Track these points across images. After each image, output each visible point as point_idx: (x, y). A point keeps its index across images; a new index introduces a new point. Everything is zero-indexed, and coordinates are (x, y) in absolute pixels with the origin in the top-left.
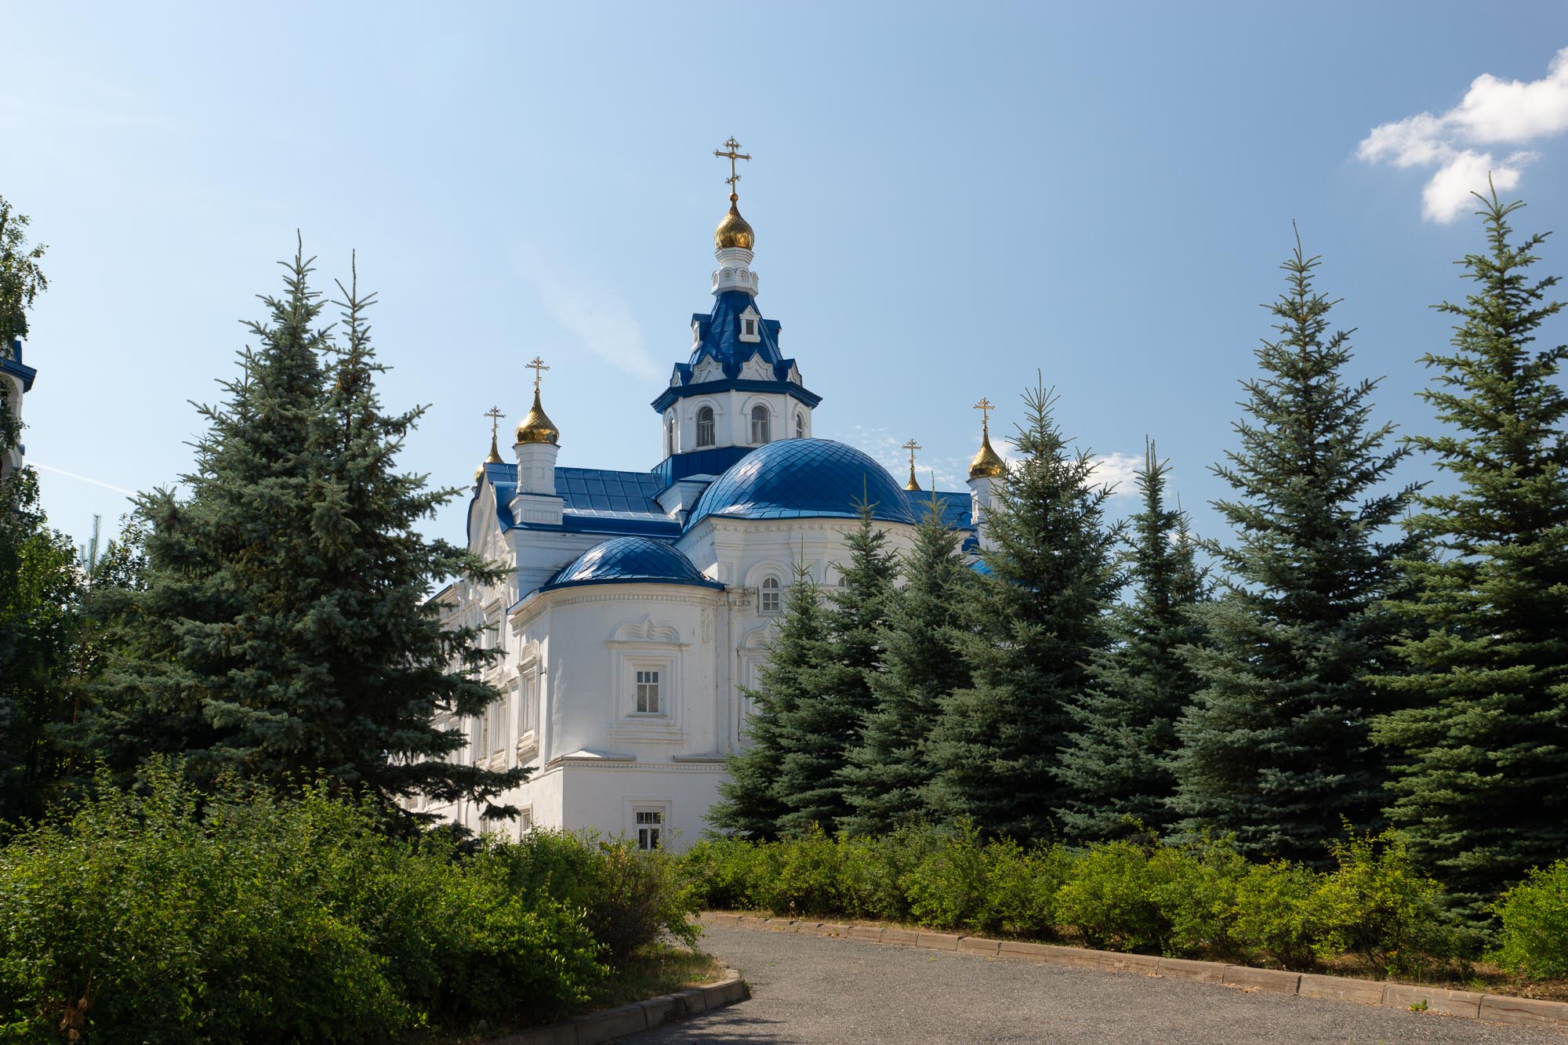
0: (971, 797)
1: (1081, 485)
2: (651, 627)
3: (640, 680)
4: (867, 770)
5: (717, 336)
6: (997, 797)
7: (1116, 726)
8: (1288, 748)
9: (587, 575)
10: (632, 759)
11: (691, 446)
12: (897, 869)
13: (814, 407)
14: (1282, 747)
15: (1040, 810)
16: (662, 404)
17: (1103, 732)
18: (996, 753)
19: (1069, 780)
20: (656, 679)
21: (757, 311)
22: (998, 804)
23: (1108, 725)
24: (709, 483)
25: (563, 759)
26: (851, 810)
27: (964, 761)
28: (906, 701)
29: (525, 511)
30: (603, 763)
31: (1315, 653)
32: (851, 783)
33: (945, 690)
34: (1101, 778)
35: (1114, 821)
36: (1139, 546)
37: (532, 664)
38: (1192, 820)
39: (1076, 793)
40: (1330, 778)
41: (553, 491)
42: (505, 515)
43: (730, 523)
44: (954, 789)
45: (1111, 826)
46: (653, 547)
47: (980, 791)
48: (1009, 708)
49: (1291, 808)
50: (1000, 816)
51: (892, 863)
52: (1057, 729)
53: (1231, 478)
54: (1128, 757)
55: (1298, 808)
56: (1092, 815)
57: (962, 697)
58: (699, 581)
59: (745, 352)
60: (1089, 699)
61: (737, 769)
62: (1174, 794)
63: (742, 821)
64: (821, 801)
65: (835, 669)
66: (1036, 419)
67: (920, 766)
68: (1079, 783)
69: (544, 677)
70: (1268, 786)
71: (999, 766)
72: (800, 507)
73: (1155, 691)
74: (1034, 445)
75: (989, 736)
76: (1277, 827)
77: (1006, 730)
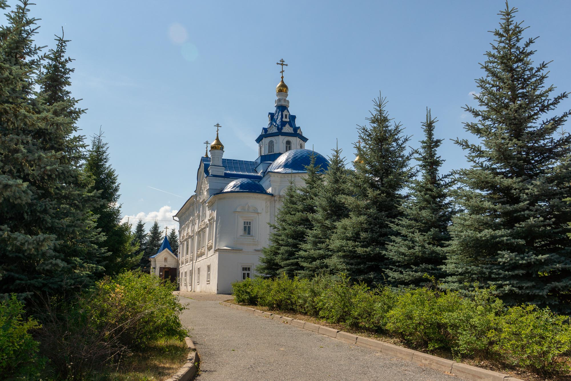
0: (347, 264)
1: (396, 137)
2: (249, 207)
3: (245, 224)
4: (308, 252)
5: (276, 119)
6: (359, 264)
7: (413, 233)
8: (513, 241)
9: (229, 190)
10: (241, 250)
11: (267, 153)
12: (315, 294)
13: (306, 142)
14: (510, 240)
15: (377, 270)
16: (259, 140)
17: (406, 235)
18: (358, 245)
19: (391, 257)
20: (250, 224)
21: (288, 112)
22: (359, 267)
23: (409, 232)
24: (271, 164)
25: (218, 249)
26: (302, 268)
27: (344, 248)
28: (324, 226)
29: (212, 171)
30: (232, 251)
31: (527, 191)
32: (302, 258)
33: (339, 219)
34: (405, 256)
35: (412, 276)
36: (423, 155)
37: (212, 219)
38: (455, 277)
39: (394, 263)
40: (540, 257)
41: (222, 165)
42: (206, 172)
43: (276, 175)
44: (341, 260)
45: (411, 278)
46: (251, 182)
47: (352, 261)
48: (365, 226)
49: (516, 272)
50: (360, 272)
51: (312, 291)
52: (385, 235)
53: (473, 112)
54: (419, 246)
55: (521, 272)
56: (401, 273)
57: (346, 222)
58: (266, 193)
59: (283, 124)
60: (400, 221)
61: (265, 252)
62: (445, 264)
63: (266, 271)
64: (292, 264)
65: (299, 214)
66: (377, 111)
67: (328, 251)
68: (395, 258)
69: (215, 223)
70: (504, 260)
71: (360, 250)
72: (299, 170)
73: (432, 217)
74: (377, 120)
75: (356, 237)
76: (508, 282)
77: (363, 235)
